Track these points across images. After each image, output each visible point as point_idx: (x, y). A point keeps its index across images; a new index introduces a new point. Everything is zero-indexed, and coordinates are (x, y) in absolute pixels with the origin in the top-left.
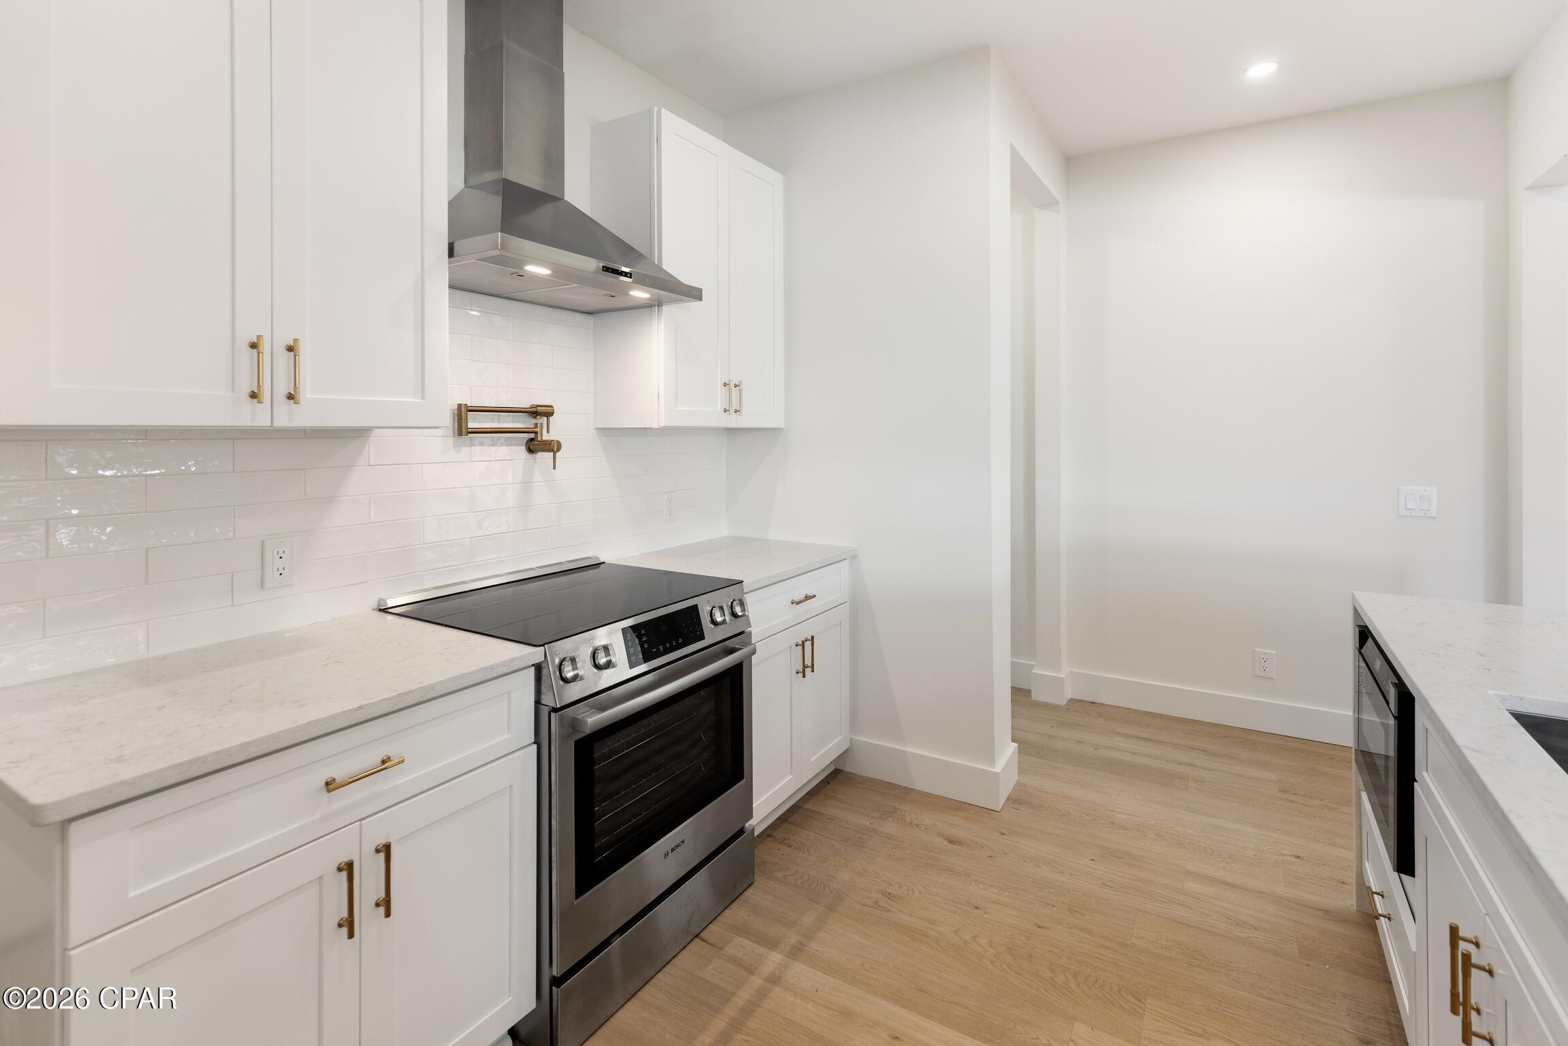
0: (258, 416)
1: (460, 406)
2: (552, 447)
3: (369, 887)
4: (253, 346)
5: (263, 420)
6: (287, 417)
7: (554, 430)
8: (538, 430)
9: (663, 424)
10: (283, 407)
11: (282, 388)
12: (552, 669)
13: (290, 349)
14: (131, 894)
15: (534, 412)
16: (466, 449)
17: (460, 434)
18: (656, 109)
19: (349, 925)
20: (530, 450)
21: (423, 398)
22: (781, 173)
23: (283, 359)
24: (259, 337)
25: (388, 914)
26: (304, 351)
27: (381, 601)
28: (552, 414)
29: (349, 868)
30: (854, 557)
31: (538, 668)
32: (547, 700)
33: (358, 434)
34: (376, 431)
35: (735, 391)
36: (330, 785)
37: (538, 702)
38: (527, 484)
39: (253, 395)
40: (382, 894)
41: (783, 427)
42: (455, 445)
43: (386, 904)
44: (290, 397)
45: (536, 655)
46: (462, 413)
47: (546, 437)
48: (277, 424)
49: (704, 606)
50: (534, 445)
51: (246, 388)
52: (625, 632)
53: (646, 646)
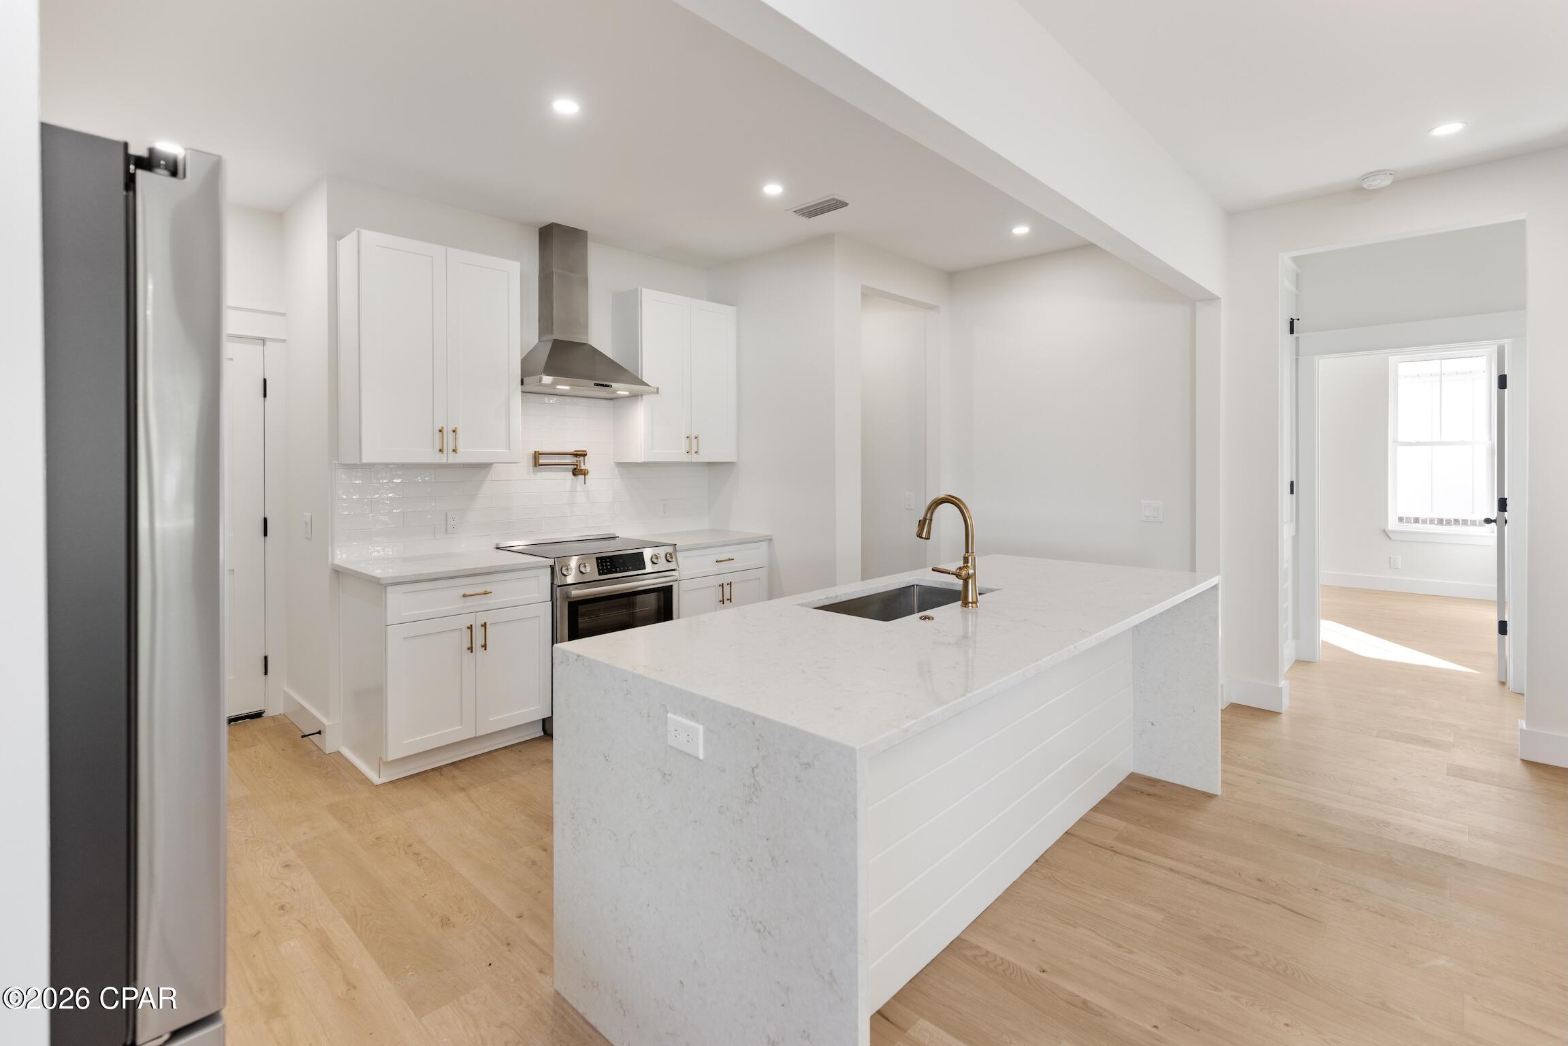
0: (442, 459)
1: (535, 452)
2: (585, 473)
3: (479, 641)
4: (440, 431)
5: (444, 461)
6: (453, 459)
7: (587, 464)
8: (578, 463)
9: (643, 461)
10: (452, 455)
11: (451, 448)
12: (557, 569)
13: (454, 431)
14: (404, 614)
15: (576, 455)
16: (539, 474)
17: (536, 466)
18: (639, 288)
19: (471, 649)
20: (574, 475)
21: (509, 449)
22: (732, 305)
23: (451, 435)
24: (442, 428)
25: (485, 649)
26: (459, 432)
27: (497, 544)
28: (585, 455)
29: (470, 628)
30: (770, 540)
31: (552, 568)
32: (556, 582)
33: (486, 466)
34: (495, 464)
35: (694, 441)
36: (465, 596)
37: (552, 584)
38: (573, 491)
39: (440, 450)
40: (483, 643)
41: (736, 461)
42: (534, 472)
43: (485, 646)
44: (454, 451)
45: (551, 562)
46: (537, 456)
47: (583, 467)
48: (450, 461)
49: (648, 554)
50: (577, 472)
51: (438, 447)
52: (597, 559)
53: (609, 567)
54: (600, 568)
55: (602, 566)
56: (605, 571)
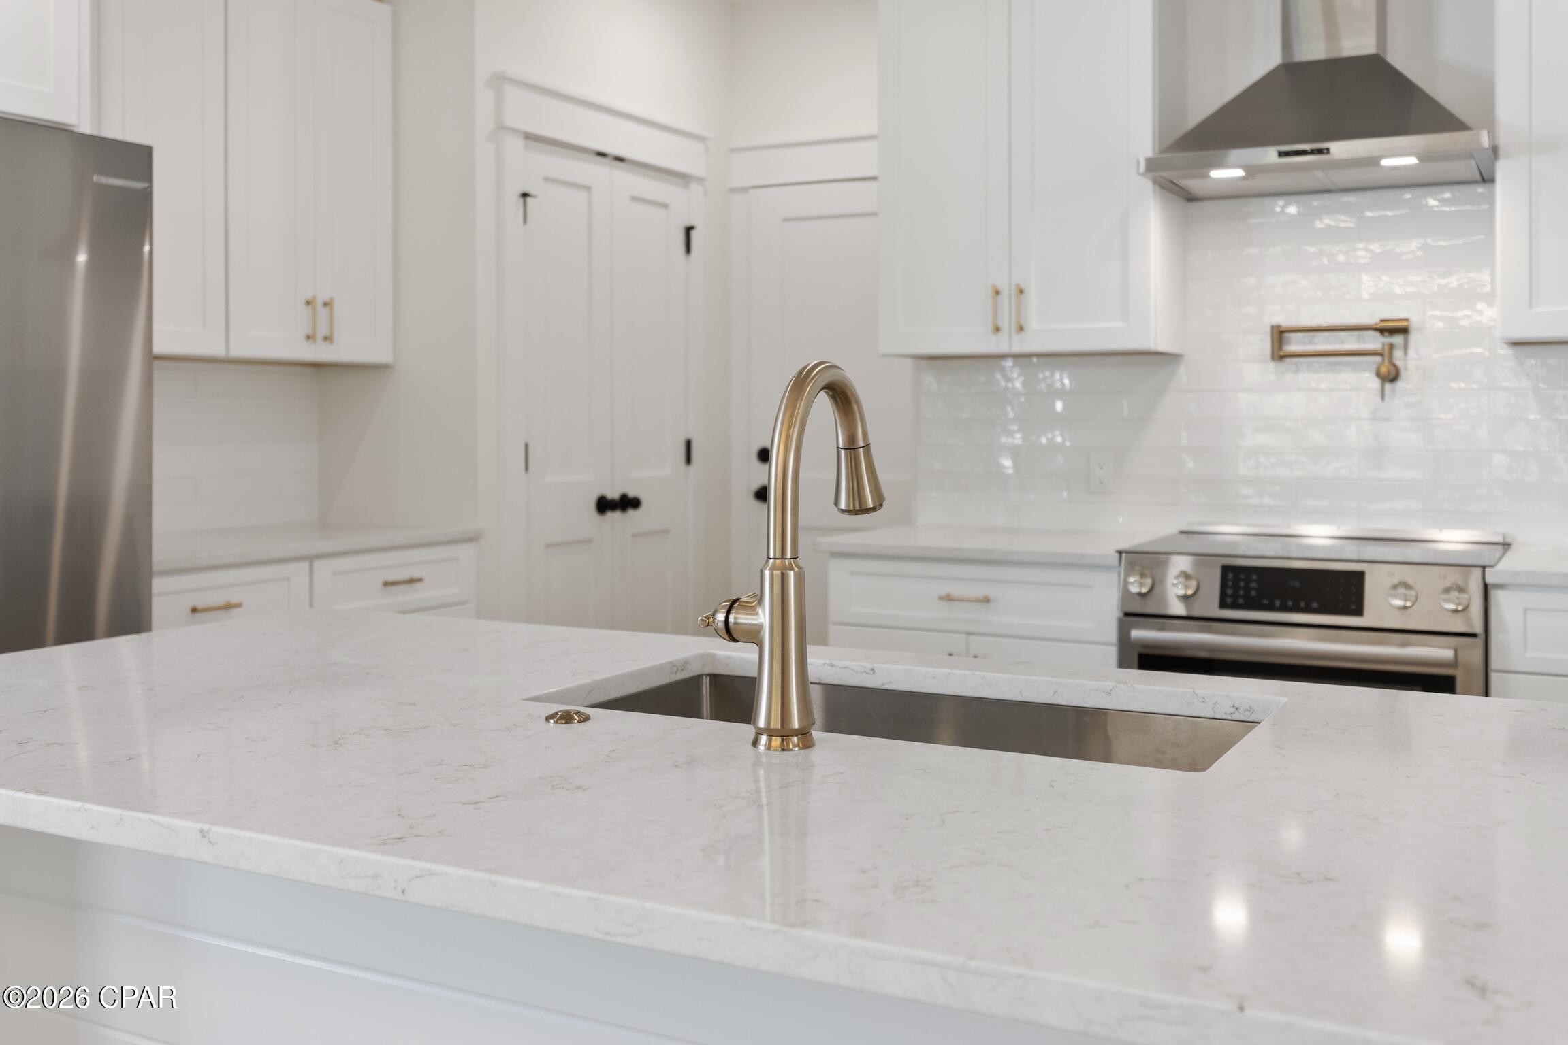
0: (1000, 345)
1: (1273, 326)
4: (998, 293)
5: (1004, 348)
10: (1017, 337)
12: (1122, 575)
13: (1021, 291)
14: (852, 610)
15: (1382, 329)
17: (1278, 358)
28: (1407, 329)
39: (998, 330)
42: (1276, 372)
44: (1022, 329)
46: (1279, 335)
49: (1378, 580)
52: (1226, 570)
53: (1253, 593)
54: (1229, 591)
55: (1236, 587)
56: (1241, 601)
